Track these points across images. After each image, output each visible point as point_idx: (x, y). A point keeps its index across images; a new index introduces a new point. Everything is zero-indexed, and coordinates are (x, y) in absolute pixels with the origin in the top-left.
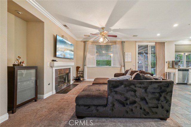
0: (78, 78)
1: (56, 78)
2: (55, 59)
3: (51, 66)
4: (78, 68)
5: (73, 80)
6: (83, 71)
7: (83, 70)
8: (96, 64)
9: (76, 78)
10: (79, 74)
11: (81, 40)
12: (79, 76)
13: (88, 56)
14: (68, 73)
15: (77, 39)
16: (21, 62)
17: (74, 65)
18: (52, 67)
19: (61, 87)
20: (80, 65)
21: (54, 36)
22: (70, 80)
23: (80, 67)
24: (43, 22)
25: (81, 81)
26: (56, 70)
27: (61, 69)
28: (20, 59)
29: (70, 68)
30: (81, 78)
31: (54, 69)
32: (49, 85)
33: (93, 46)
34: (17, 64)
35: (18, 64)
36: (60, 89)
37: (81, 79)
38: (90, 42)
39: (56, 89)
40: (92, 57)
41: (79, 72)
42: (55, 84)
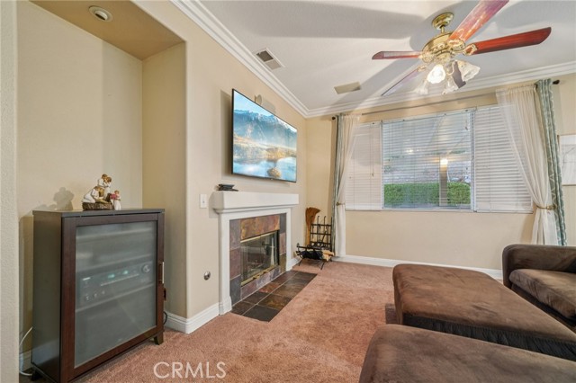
0: (314, 252)
1: (233, 254)
2: (228, 181)
3: (215, 210)
4: (311, 213)
5: (295, 256)
6: (331, 226)
7: (332, 220)
8: (382, 198)
9: (306, 248)
10: (315, 236)
11: (322, 112)
12: (316, 243)
13: (353, 168)
14: (278, 232)
15: (306, 114)
16: (109, 195)
17: (297, 203)
18: (217, 211)
19: (255, 284)
20: (321, 202)
21: (224, 95)
22: (285, 255)
23: (318, 211)
24: (183, 42)
25: (325, 261)
26: (231, 221)
27: (254, 218)
28: (110, 184)
29: (284, 215)
30: (324, 251)
31: (226, 219)
32: (207, 277)
33: (370, 127)
34: (91, 204)
35: (98, 202)
36: (250, 290)
37: (326, 254)
38: (357, 115)
39: (234, 292)
40: (367, 170)
41: (316, 227)
42: (231, 275)
